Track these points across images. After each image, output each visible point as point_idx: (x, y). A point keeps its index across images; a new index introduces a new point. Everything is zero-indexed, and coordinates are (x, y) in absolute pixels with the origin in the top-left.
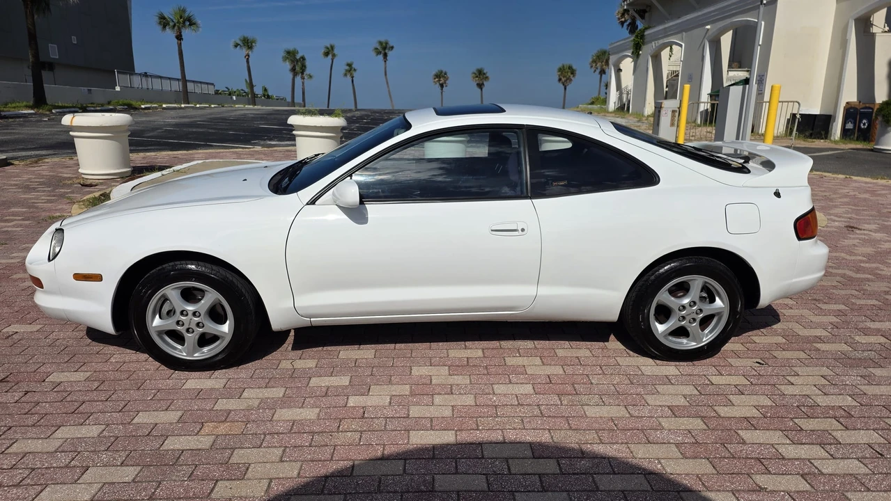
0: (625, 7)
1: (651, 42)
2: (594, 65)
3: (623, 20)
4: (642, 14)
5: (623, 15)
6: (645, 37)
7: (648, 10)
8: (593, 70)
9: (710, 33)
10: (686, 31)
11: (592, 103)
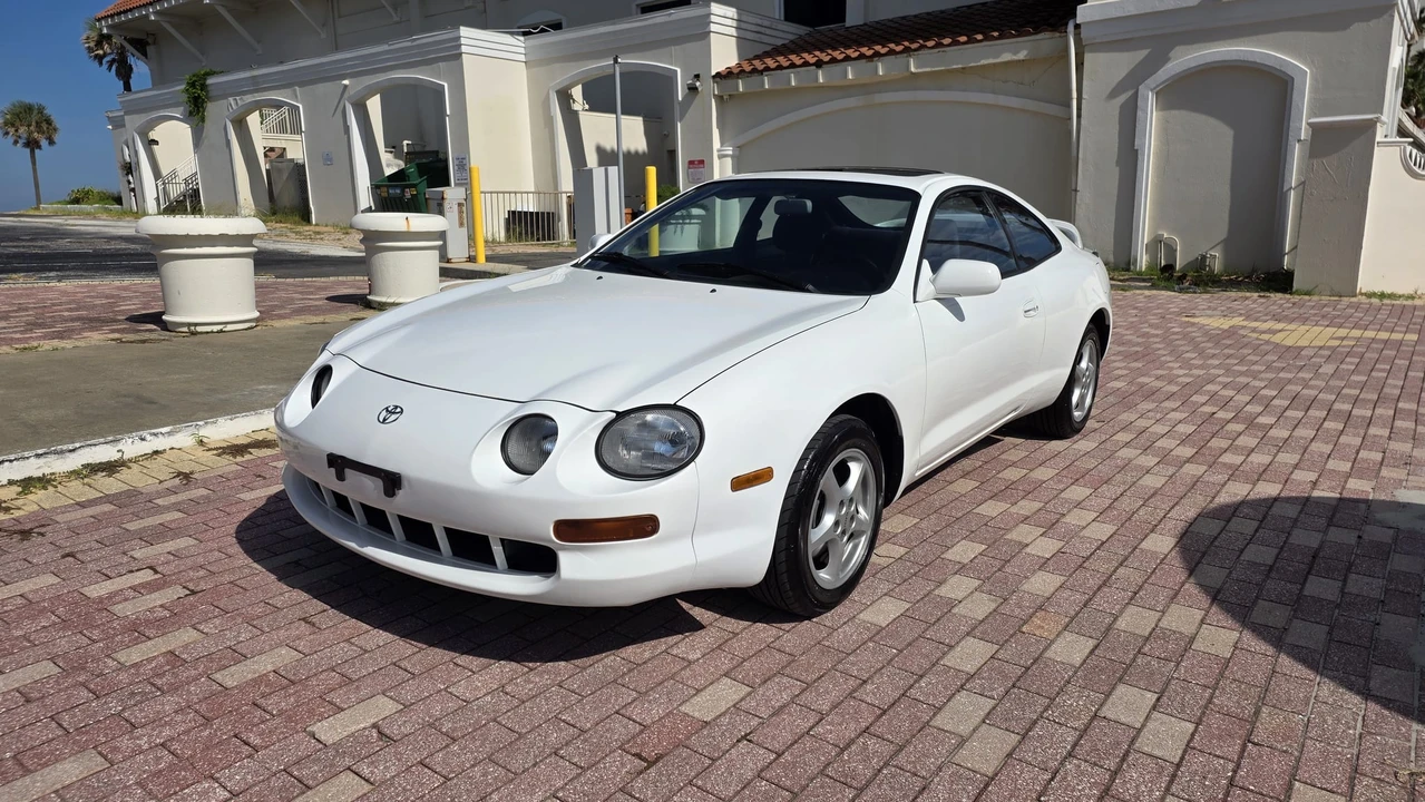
0: (105, 31)
1: (225, 96)
2: (12, 130)
3: (101, 52)
4: (141, 46)
5: (99, 44)
6: (209, 88)
7: (150, 41)
8: (10, 139)
9: (351, 92)
10: (302, 84)
11: (76, 201)
